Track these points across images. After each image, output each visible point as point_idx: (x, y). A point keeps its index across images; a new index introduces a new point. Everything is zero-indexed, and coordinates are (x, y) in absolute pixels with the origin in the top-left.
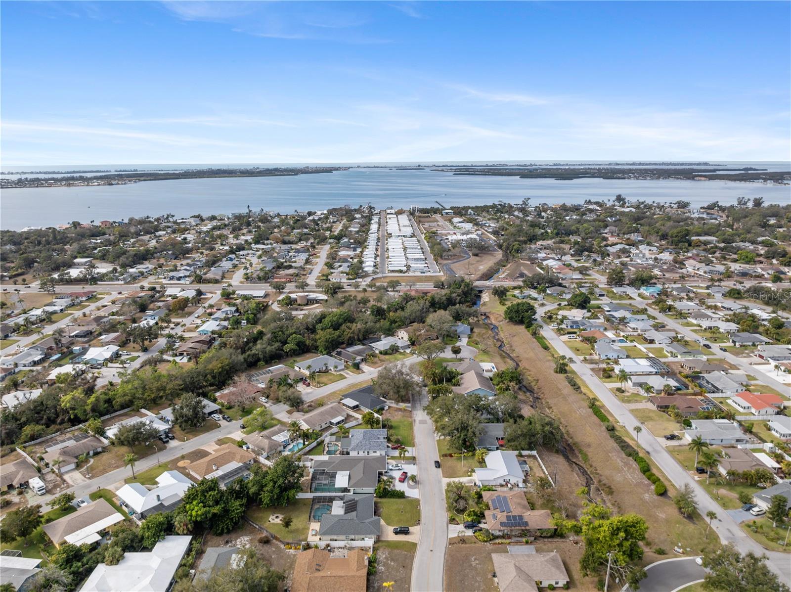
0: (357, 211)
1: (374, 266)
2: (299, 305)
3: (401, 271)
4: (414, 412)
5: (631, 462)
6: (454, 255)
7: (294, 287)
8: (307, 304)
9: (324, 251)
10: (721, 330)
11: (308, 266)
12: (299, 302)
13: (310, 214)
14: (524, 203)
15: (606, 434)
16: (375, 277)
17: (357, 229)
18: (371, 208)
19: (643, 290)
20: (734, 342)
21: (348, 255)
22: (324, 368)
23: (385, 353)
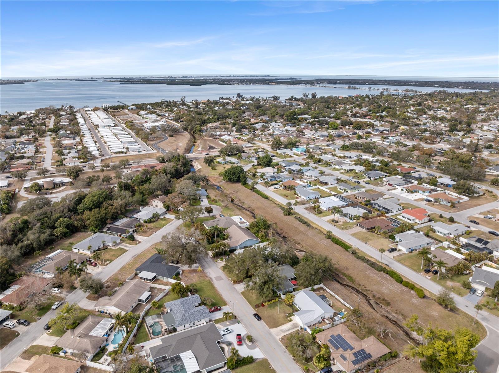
0: (61, 110)
1: (98, 150)
2: (47, 189)
3: (122, 152)
4: (206, 271)
5: (385, 276)
6: (157, 137)
7: (35, 174)
8: (54, 188)
9: (48, 142)
10: (357, 171)
11: (39, 155)
12: (46, 187)
13: (20, 114)
14: (182, 100)
15: (352, 257)
16: (103, 158)
17: (68, 123)
18: (71, 107)
19: (294, 150)
20: (369, 177)
21: (72, 144)
22: (102, 245)
23: (150, 221)
